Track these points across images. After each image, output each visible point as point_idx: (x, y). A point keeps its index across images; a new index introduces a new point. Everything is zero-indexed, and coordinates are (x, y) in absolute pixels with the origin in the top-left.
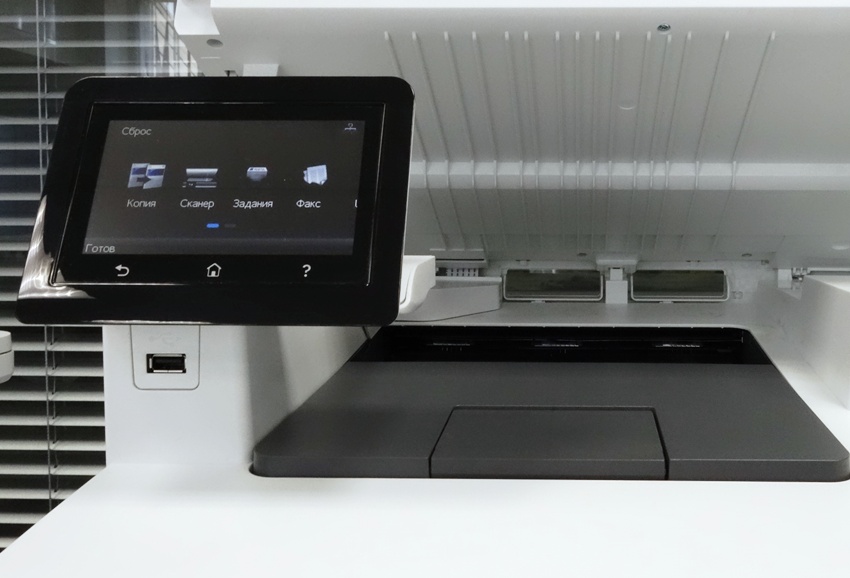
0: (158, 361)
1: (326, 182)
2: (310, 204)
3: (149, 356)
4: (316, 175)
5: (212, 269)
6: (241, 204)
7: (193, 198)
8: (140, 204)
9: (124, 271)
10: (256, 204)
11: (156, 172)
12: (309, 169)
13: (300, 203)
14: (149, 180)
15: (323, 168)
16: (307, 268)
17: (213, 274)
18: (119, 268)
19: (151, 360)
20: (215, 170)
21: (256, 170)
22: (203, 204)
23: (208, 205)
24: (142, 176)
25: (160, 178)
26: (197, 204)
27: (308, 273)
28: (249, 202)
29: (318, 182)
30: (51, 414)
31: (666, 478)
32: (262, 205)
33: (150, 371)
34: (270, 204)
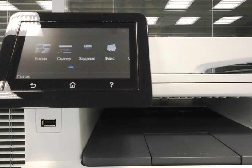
0: (45, 122)
1: (116, 50)
2: (110, 59)
3: (42, 120)
4: (112, 48)
5: (72, 85)
6: (83, 59)
7: (62, 57)
8: (40, 59)
9: (33, 86)
10: (88, 59)
11: (47, 47)
12: (109, 46)
13: (106, 58)
14: (44, 50)
15: (114, 45)
16: (112, 84)
17: (72, 87)
18: (32, 84)
19: (43, 122)
20: (71, 46)
21: (87, 46)
22: (67, 59)
23: (69, 59)
24: (41, 48)
25: (48, 49)
26: (64, 59)
27: (112, 86)
28: (85, 58)
29: (113, 50)
30: (11, 132)
31: (241, 164)
32: (91, 59)
33: (42, 126)
34: (94, 59)
